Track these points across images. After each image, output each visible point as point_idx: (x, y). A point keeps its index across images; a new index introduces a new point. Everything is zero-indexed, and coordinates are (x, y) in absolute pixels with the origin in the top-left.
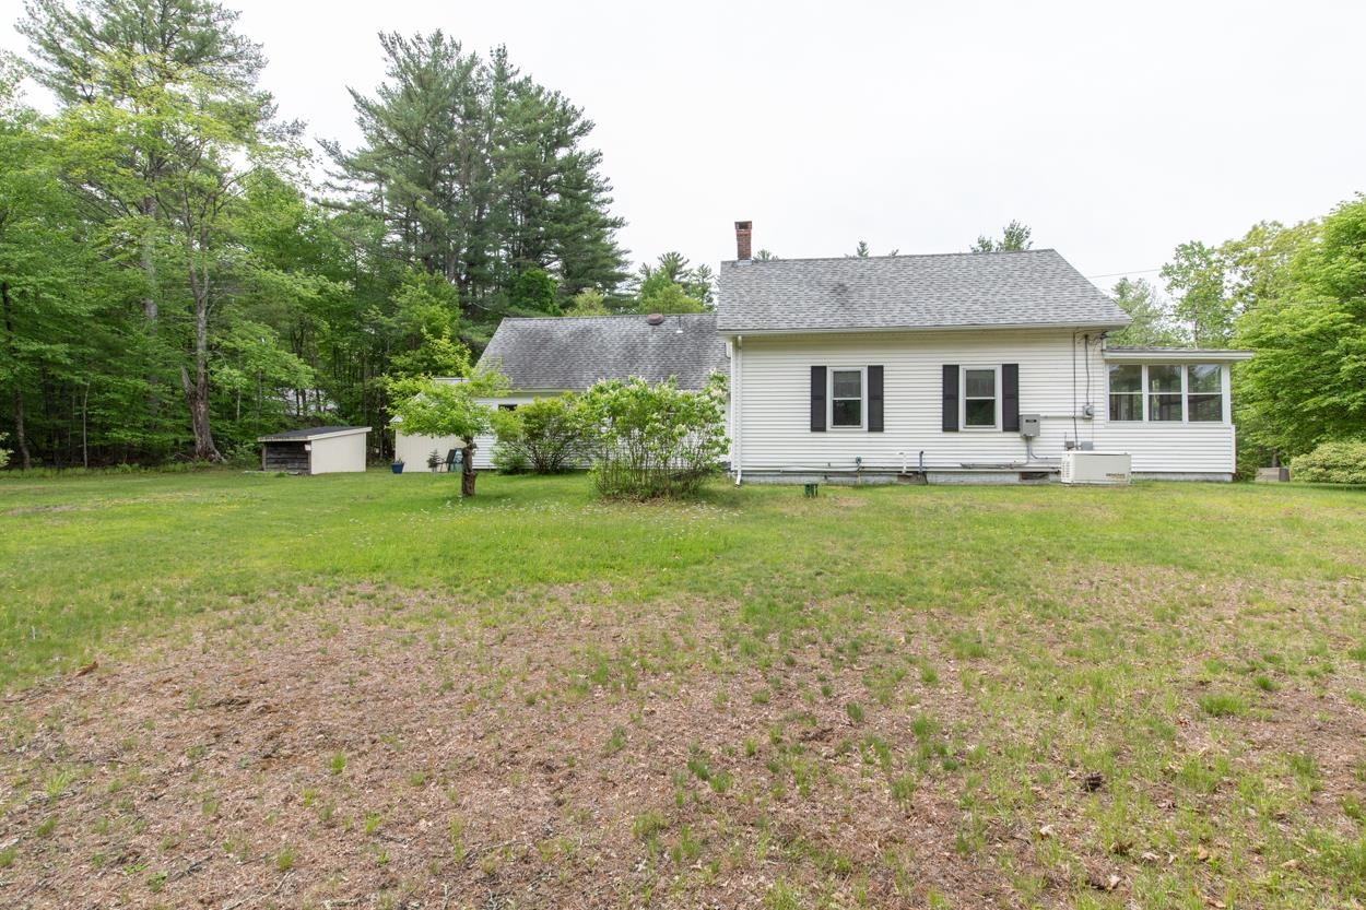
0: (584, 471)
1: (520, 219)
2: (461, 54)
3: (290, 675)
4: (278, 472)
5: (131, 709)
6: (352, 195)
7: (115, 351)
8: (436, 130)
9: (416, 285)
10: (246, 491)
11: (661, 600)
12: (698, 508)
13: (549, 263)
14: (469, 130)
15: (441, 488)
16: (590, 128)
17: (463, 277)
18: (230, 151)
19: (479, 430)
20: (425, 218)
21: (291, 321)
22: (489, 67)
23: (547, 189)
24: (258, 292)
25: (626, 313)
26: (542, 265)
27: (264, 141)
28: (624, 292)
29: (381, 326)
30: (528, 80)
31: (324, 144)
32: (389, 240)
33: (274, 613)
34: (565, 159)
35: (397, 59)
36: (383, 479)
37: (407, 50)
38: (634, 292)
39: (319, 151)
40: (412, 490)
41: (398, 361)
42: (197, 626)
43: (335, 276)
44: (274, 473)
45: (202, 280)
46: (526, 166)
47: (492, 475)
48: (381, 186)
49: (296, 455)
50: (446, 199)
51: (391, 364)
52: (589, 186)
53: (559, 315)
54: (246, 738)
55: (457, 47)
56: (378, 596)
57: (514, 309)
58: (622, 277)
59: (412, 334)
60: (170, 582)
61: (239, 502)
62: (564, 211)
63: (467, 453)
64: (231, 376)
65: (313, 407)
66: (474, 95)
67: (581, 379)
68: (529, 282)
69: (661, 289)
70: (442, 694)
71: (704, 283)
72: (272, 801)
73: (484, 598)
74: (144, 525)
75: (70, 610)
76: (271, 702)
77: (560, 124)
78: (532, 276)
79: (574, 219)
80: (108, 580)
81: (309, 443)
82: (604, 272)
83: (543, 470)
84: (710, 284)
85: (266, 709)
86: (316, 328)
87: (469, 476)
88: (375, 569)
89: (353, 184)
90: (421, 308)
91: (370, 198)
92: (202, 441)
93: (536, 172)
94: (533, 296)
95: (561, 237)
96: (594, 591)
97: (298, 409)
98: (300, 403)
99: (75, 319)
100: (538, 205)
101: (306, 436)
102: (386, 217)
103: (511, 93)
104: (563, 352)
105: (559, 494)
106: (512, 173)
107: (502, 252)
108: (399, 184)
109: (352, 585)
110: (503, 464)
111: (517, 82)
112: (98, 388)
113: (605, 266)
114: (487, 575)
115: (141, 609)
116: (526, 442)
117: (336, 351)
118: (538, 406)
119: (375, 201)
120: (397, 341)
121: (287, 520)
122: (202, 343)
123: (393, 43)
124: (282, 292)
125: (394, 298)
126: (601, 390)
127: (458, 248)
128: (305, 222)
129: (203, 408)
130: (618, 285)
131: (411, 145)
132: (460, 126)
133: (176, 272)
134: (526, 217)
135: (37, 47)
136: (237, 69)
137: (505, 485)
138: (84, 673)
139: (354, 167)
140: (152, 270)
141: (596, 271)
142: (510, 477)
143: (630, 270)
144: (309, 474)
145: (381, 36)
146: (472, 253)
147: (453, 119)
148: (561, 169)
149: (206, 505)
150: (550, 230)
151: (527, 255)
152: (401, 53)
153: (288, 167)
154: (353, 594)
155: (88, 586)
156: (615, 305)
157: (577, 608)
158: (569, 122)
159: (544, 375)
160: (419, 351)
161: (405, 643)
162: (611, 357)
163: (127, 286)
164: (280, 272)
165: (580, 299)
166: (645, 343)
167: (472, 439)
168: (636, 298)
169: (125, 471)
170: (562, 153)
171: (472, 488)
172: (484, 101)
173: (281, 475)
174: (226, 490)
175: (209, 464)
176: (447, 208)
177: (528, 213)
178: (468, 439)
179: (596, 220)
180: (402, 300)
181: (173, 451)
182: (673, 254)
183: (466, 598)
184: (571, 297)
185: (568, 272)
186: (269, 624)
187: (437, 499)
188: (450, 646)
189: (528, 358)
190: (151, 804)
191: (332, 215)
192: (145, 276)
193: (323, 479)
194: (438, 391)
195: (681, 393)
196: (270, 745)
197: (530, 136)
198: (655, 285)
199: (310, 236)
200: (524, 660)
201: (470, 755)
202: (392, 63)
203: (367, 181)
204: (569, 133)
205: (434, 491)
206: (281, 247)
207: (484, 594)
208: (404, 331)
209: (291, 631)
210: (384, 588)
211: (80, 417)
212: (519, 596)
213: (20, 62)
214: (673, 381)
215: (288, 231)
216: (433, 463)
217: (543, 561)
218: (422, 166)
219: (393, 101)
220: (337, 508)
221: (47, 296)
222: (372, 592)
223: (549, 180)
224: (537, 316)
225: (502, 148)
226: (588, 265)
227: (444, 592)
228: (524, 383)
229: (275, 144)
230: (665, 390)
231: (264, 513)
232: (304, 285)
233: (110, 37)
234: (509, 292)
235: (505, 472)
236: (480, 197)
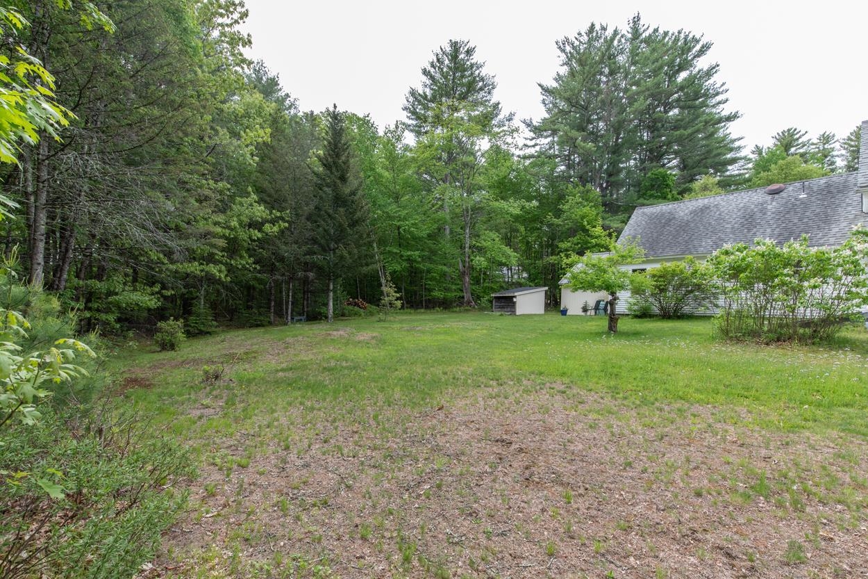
0: (709, 317)
1: (645, 136)
2: (607, 33)
3: (530, 433)
4: (500, 313)
5: (460, 433)
6: (537, 148)
7: (433, 252)
8: (590, 90)
9: (574, 196)
10: (488, 323)
11: (807, 434)
12: (840, 354)
13: (669, 162)
14: (610, 84)
15: (592, 326)
16: (709, 48)
17: (604, 185)
18: (481, 140)
19: (622, 287)
20: (581, 151)
21: (506, 229)
22: (626, 34)
23: (668, 106)
24: (491, 215)
25: (737, 189)
26: (664, 165)
27: (496, 130)
28: (737, 172)
29: (552, 224)
30: (656, 30)
31: (524, 122)
32: (558, 170)
33: (513, 394)
34: (685, 80)
35: (566, 53)
36: (555, 319)
37: (572, 44)
38: (746, 171)
39: (522, 126)
40: (574, 326)
41: (563, 245)
42: (480, 394)
43: (529, 199)
44: (499, 313)
45: (468, 212)
46: (652, 95)
47: (627, 318)
48: (554, 138)
49: (507, 303)
50: (594, 136)
51: (558, 248)
52: (706, 95)
53: (676, 199)
54: (515, 464)
55: (604, 29)
56: (567, 392)
57: (641, 200)
58: (733, 161)
59: (571, 228)
60: (464, 368)
61: (486, 329)
62: (681, 120)
63: (612, 303)
64: (480, 261)
65: (516, 277)
66: (615, 57)
67: (701, 246)
68: (652, 180)
69: (776, 163)
70: (625, 469)
71: (824, 149)
72: (535, 509)
73: (639, 405)
74: (449, 338)
75: (428, 377)
76: (523, 446)
77: (680, 55)
78: (655, 175)
79: (691, 124)
80: (440, 365)
81: (515, 297)
82: (717, 160)
83: (666, 315)
84: (833, 149)
85: (521, 450)
86: (517, 231)
87: (613, 319)
88: (563, 374)
89: (538, 141)
90: (578, 210)
91: (547, 147)
92: (467, 296)
93: (660, 97)
94: (657, 189)
95: (680, 141)
96: (733, 414)
97: (508, 277)
98: (510, 274)
99: (420, 239)
100: (661, 121)
101: (514, 293)
102: (556, 156)
103: (643, 45)
104: (684, 227)
105: (684, 334)
106: (641, 103)
107: (632, 162)
108: (566, 133)
109: (551, 383)
110: (635, 311)
111: (647, 35)
112: (429, 271)
113: (719, 154)
114: (638, 389)
115: (455, 381)
116: (653, 295)
117: (528, 242)
118: (664, 269)
119: (550, 148)
120: (562, 233)
121: (510, 340)
122: (467, 245)
123: (563, 44)
124: (502, 212)
125: (561, 207)
126: (727, 253)
127: (601, 166)
128: (514, 170)
129: (467, 279)
130: (730, 168)
131: (573, 106)
132: (605, 83)
133: (457, 210)
134: (651, 133)
135: (409, 115)
136: (484, 94)
137: (638, 326)
138: (439, 410)
139: (538, 131)
140: (448, 211)
141: (709, 161)
142: (640, 320)
143: (743, 153)
144: (515, 314)
145: (557, 43)
146: (611, 168)
147: (600, 79)
148: (681, 88)
149: (472, 329)
150: (670, 138)
151: (651, 160)
152: (568, 49)
153: (507, 141)
154: (553, 389)
155: (433, 366)
156: (727, 185)
157: (719, 425)
158: (690, 49)
159: (668, 246)
160: (576, 238)
161: (591, 427)
162: (729, 226)
163: (439, 220)
164: (502, 201)
165: (696, 185)
166: (763, 211)
167: (615, 293)
168: (747, 176)
169: (438, 312)
170: (683, 75)
171: (615, 327)
172: (621, 59)
173: (501, 315)
174: (479, 322)
175: (470, 308)
176: (595, 141)
177: (652, 128)
178: (613, 294)
179: (711, 120)
180: (566, 207)
181: (455, 301)
182: (789, 130)
183: (625, 402)
184: (687, 185)
185: (684, 166)
186: (512, 399)
187: (591, 333)
188: (622, 435)
189: (655, 235)
190: (477, 487)
191: (527, 162)
192: (446, 214)
193: (523, 318)
194: (594, 262)
195: (813, 250)
196: (527, 472)
197: (656, 72)
198: (769, 161)
199: (516, 179)
200: (683, 459)
201: (658, 521)
202: (563, 56)
203: (546, 137)
204: (689, 58)
205: (588, 328)
206: (502, 187)
207: (638, 402)
208: (567, 226)
209: (523, 406)
210: (570, 388)
211: (422, 285)
212: (666, 408)
213: (404, 124)
214: (805, 239)
215: (505, 177)
216: (585, 310)
217: (681, 384)
218: (580, 118)
219: (563, 81)
220: (534, 335)
221: (413, 229)
222: (564, 390)
223: (670, 100)
224: (661, 203)
225: (634, 88)
226: (703, 157)
227: (609, 396)
228: (652, 253)
229: (501, 129)
230: (795, 248)
231: (498, 336)
232: (513, 207)
233: (433, 100)
234: (638, 189)
235: (636, 317)
236: (617, 128)
